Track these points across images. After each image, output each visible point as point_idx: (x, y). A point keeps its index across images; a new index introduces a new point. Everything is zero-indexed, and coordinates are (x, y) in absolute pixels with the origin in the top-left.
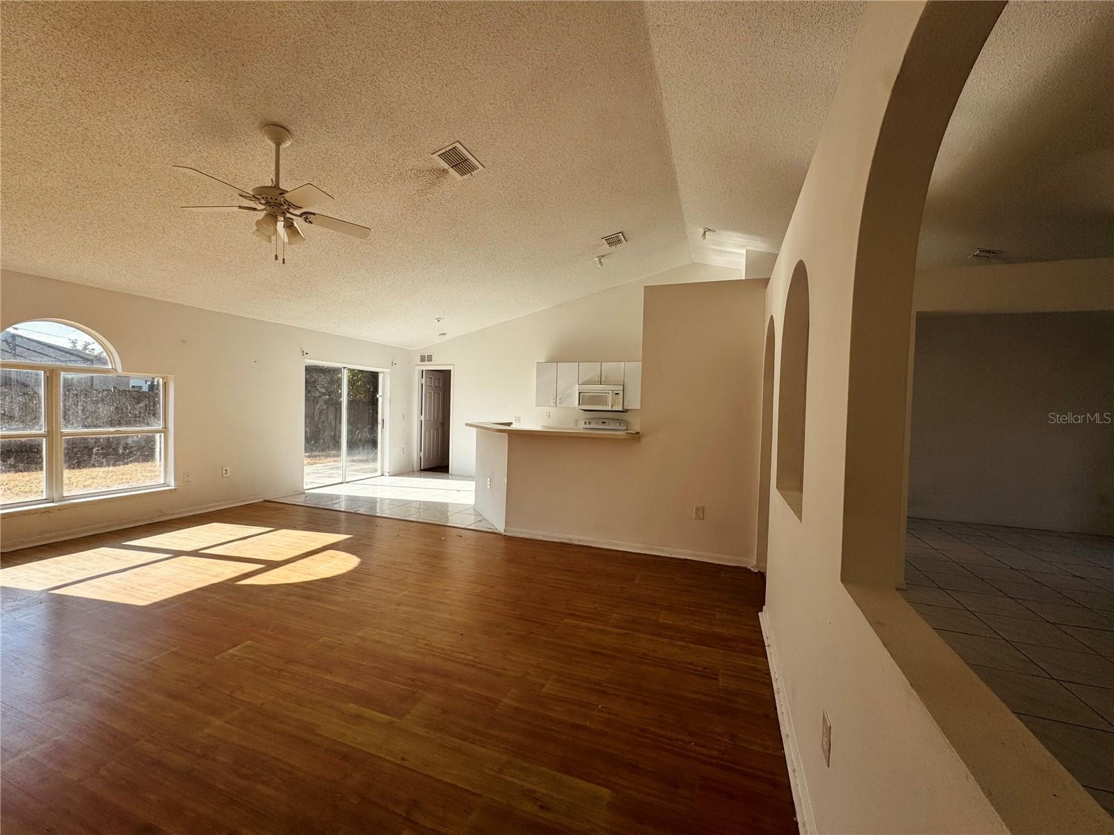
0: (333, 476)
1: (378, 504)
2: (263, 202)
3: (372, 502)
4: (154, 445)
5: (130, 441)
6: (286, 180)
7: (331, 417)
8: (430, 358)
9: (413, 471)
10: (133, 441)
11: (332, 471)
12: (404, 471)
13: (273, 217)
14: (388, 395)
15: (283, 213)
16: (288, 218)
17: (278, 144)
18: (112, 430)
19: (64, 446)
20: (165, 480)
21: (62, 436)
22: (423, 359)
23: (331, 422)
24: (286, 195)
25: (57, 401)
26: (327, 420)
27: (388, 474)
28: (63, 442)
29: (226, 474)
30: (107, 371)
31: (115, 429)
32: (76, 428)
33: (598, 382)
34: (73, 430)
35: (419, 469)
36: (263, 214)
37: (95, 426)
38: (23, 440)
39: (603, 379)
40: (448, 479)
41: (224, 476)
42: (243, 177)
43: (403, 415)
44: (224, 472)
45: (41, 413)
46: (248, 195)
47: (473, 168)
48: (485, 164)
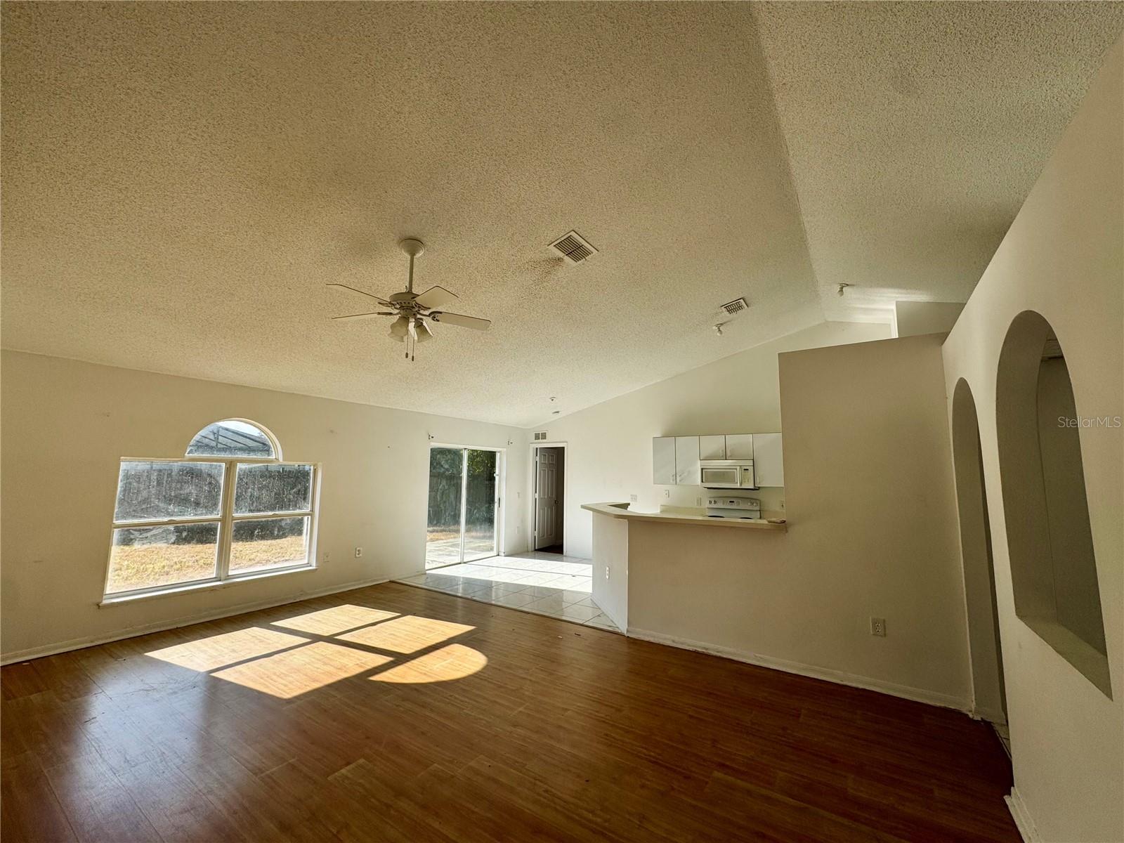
0: (453, 554)
1: (493, 590)
2: (398, 306)
3: (488, 586)
4: (303, 527)
5: (283, 524)
6: (419, 286)
7: (452, 497)
8: (544, 436)
9: (528, 551)
10: (286, 524)
11: (451, 549)
12: (518, 552)
13: (405, 320)
14: (504, 474)
15: (414, 314)
16: (418, 318)
17: (413, 255)
18: (271, 513)
19: (234, 529)
20: (309, 560)
21: (233, 520)
22: (537, 437)
23: (452, 502)
24: (417, 299)
25: (232, 491)
26: (449, 500)
27: (503, 555)
28: (233, 525)
29: (359, 554)
30: (271, 461)
31: (273, 513)
32: (243, 512)
33: (723, 456)
34: (242, 514)
35: (533, 549)
36: (398, 317)
37: (259, 511)
38: (204, 523)
39: (728, 454)
40: (562, 561)
41: (357, 556)
42: (384, 287)
43: (518, 493)
44: (357, 552)
45: (219, 499)
46: (385, 302)
47: (588, 253)
48: (599, 248)
